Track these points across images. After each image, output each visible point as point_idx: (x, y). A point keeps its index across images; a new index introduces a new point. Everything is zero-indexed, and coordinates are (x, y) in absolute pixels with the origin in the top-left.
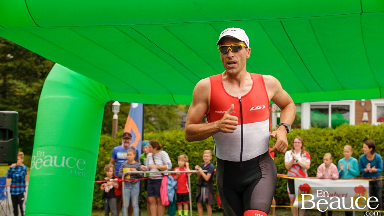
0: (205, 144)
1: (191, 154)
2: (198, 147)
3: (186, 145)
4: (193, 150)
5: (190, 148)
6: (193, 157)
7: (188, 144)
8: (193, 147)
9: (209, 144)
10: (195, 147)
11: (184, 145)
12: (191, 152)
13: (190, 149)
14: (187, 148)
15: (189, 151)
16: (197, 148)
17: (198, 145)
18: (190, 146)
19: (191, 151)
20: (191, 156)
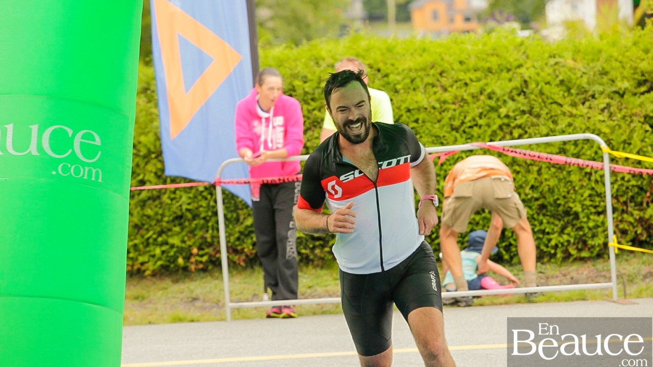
0: (439, 70)
1: (404, 101)
2: (422, 79)
3: (386, 76)
4: (407, 90)
5: (399, 83)
6: (409, 111)
7: (392, 73)
8: (408, 81)
9: (453, 69)
10: (412, 81)
11: (379, 75)
12: (402, 95)
13: (398, 87)
14: (388, 83)
15: (397, 91)
16: (418, 80)
17: (421, 74)
18: (399, 78)
19: (402, 91)
20: (404, 106)
